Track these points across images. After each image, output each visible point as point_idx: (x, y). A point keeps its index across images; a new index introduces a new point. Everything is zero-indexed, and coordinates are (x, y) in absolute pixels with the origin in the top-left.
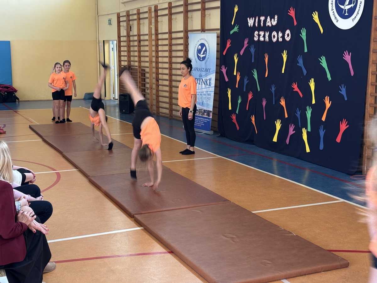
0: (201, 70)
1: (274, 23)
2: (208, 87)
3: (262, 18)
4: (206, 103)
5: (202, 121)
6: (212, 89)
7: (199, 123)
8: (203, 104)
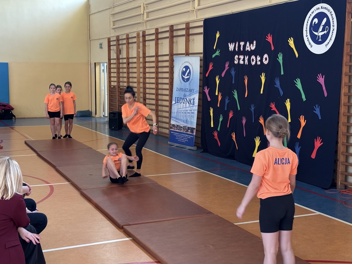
0: (185, 90)
1: (253, 48)
2: (192, 106)
3: (242, 44)
4: (190, 120)
5: (186, 138)
6: (196, 108)
7: (183, 139)
8: (187, 122)
